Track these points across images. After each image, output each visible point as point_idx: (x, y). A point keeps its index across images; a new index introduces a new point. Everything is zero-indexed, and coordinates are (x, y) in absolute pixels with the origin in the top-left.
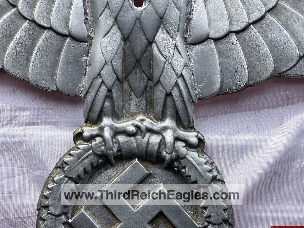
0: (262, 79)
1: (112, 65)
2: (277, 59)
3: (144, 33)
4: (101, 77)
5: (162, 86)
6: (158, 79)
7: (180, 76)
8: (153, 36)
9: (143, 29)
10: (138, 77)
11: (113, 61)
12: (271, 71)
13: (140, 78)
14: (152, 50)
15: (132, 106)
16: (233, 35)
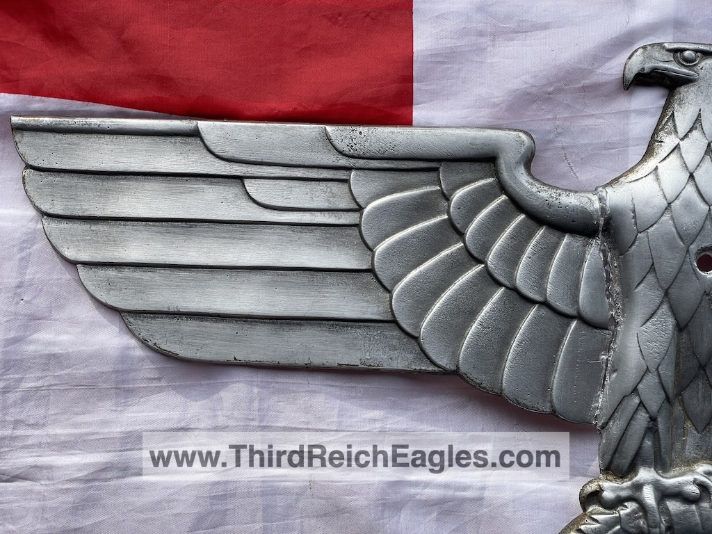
1: (659, 375)
4: (638, 395)
10: (700, 394)
11: (660, 367)
13: (704, 398)
15: (687, 447)
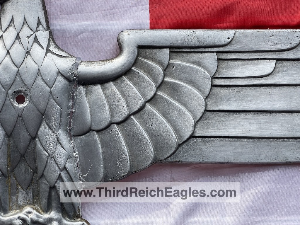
0: (144, 167)
2: (157, 147)
3: (27, 130)
5: (46, 179)
6: (42, 172)
7: (63, 169)
8: (36, 132)
9: (25, 126)
10: (23, 171)
12: (152, 160)
13: (26, 172)
14: (35, 145)
15: (19, 199)
16: (115, 126)
